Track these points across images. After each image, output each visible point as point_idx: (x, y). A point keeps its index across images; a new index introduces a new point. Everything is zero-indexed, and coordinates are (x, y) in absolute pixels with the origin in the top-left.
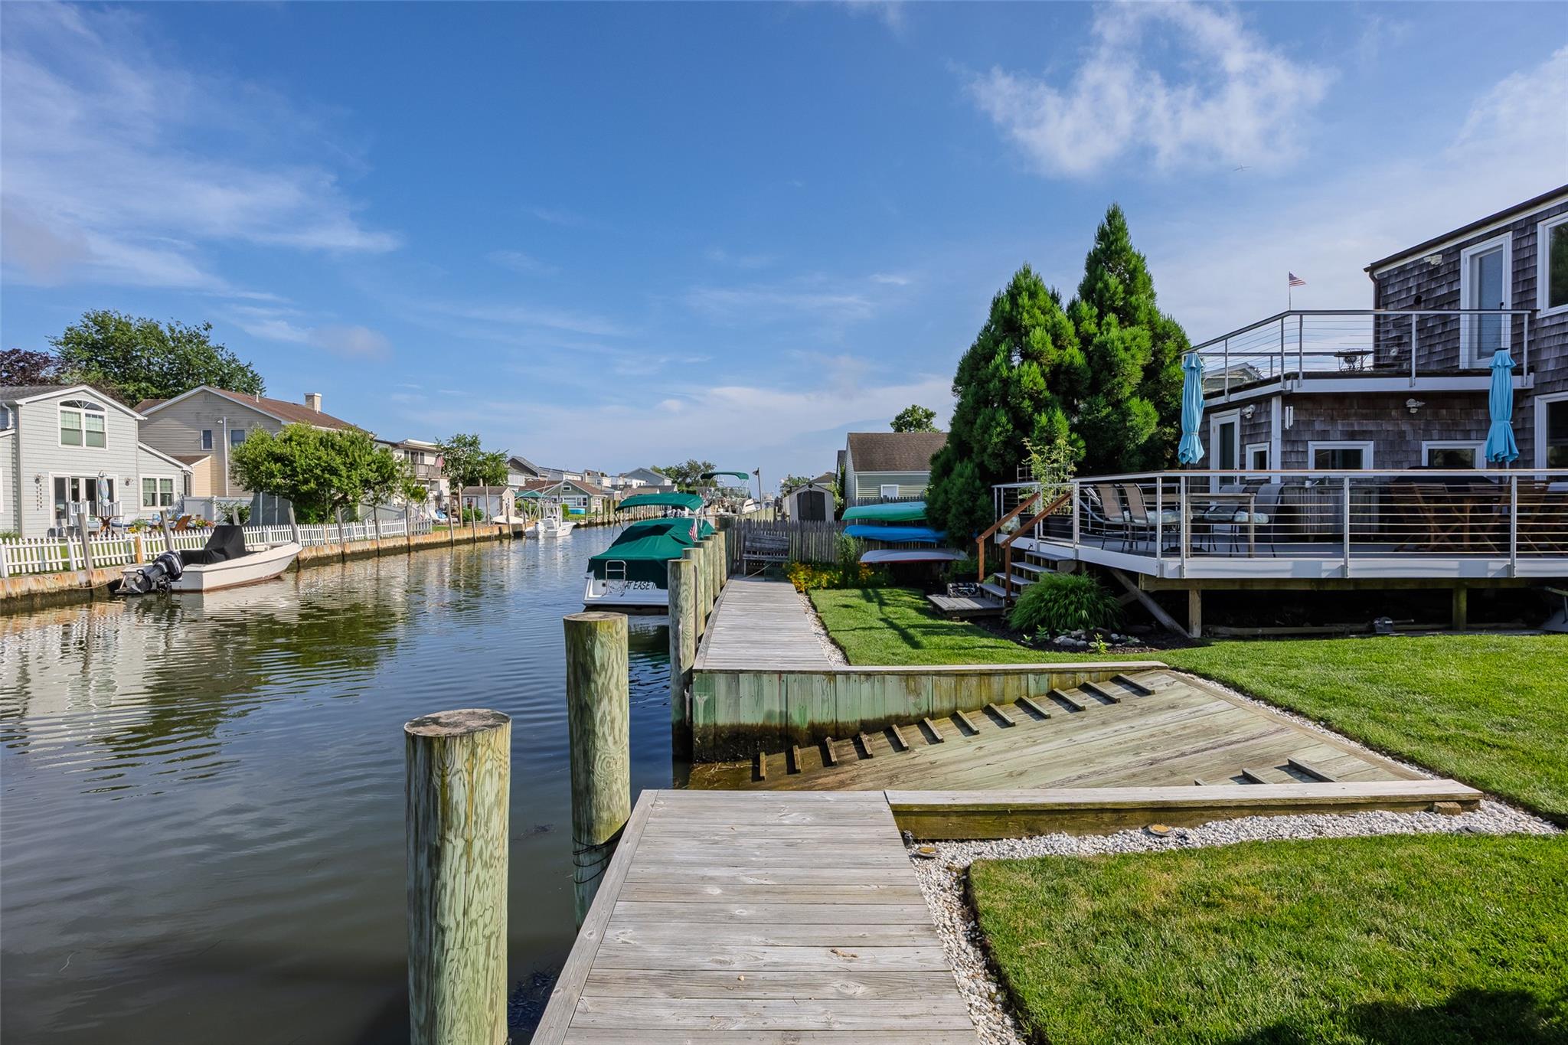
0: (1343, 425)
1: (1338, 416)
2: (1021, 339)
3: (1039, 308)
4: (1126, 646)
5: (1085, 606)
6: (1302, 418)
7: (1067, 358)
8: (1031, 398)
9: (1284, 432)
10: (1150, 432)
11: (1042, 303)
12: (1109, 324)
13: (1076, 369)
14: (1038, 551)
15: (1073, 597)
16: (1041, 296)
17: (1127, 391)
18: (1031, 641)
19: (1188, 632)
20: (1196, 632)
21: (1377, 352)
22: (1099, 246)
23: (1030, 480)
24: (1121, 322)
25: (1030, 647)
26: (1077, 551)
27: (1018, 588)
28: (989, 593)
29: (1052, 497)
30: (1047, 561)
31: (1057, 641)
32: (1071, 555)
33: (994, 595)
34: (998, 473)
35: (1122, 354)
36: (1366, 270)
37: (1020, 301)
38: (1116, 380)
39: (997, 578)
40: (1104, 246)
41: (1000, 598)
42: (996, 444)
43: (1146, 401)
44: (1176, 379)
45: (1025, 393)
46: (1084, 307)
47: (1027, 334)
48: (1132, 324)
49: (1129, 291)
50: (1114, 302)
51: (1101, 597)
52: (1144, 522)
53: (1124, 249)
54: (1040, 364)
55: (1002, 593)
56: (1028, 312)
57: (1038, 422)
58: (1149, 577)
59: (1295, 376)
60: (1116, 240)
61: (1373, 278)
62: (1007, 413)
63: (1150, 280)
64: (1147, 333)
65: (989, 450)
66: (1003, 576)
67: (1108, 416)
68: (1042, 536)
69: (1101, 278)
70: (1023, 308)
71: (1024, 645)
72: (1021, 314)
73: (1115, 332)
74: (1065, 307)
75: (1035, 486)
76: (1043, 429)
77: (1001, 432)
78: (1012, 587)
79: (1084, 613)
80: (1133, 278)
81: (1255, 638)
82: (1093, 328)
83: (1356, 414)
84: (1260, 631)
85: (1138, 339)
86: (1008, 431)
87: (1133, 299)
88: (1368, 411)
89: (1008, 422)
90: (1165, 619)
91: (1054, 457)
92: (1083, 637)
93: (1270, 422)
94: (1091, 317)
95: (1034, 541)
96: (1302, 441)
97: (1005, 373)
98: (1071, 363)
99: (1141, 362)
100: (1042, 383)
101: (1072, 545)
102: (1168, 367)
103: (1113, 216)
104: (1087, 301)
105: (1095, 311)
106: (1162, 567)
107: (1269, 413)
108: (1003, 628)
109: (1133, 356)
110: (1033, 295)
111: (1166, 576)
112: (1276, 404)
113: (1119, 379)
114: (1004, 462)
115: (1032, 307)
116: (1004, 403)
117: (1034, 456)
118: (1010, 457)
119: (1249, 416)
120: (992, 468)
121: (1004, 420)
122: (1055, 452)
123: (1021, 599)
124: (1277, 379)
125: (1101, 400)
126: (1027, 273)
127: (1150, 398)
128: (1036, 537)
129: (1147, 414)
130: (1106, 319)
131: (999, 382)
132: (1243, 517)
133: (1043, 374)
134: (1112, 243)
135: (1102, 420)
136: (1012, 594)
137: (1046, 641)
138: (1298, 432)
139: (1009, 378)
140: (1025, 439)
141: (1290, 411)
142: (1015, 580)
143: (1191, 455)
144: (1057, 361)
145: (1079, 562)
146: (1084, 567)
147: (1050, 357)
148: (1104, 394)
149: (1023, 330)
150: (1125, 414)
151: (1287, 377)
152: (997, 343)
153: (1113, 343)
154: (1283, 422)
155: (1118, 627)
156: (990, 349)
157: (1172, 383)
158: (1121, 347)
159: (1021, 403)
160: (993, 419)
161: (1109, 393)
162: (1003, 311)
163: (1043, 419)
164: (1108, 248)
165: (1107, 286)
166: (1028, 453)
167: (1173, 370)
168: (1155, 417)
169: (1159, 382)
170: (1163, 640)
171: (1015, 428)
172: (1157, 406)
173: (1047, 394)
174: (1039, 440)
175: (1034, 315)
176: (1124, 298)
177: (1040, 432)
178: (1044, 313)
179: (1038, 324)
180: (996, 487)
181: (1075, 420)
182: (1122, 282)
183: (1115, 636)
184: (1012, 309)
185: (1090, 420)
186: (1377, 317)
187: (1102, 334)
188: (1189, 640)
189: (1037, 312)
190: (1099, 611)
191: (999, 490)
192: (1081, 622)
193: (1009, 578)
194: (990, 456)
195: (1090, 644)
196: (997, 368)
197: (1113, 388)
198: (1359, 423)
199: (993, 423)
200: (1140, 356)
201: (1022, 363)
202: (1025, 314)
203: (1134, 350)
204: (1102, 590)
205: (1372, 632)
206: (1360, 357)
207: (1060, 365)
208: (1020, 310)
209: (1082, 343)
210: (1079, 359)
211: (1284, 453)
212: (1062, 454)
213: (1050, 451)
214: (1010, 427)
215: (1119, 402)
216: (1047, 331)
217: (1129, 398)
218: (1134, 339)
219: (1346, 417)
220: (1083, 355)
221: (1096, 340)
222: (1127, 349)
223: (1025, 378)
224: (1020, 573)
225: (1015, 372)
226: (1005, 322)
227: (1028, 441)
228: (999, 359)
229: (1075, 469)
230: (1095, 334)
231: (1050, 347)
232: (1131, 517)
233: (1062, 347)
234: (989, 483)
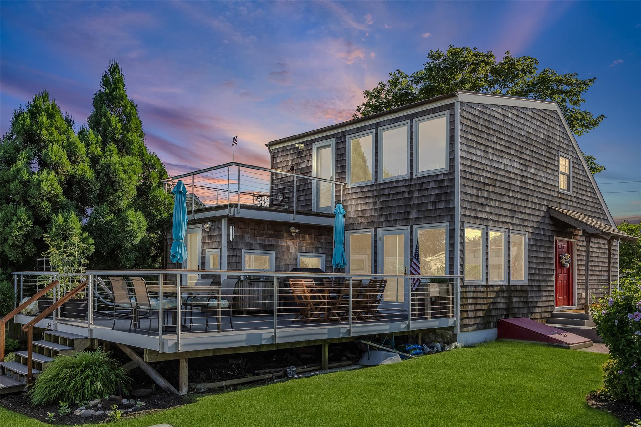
0: (260, 240)
1: (258, 234)
2: (40, 150)
3: (56, 128)
4: (136, 410)
5: (100, 378)
6: (239, 234)
7: (80, 172)
8: (49, 200)
9: (229, 242)
10: (143, 236)
11: (59, 124)
12: (111, 151)
13: (87, 181)
14: (56, 330)
15: (88, 372)
16: (58, 118)
17: (125, 203)
18: (54, 417)
19: (179, 390)
20: (184, 391)
21: (272, 196)
22: (103, 90)
23: (48, 270)
24: (120, 151)
25: (53, 423)
26: (91, 331)
27: (39, 366)
28: (10, 371)
29: (68, 284)
30: (65, 339)
31: (77, 413)
32: (86, 334)
33: (15, 373)
34: (18, 262)
35: (122, 175)
36: (267, 145)
37: (39, 118)
38: (117, 194)
39: (18, 357)
40: (107, 91)
41: (21, 376)
42: (16, 236)
43: (139, 213)
44: (160, 199)
45: (44, 196)
46: (92, 135)
47: (46, 147)
48: (128, 154)
49: (126, 129)
50: (115, 135)
51: (112, 369)
52: (148, 307)
53: (122, 97)
54: (57, 174)
55: (23, 370)
56: (46, 129)
57: (56, 221)
58: (152, 352)
59: (236, 206)
60: (116, 88)
61: (270, 151)
62: (27, 211)
63: (140, 122)
64: (140, 163)
65: (10, 242)
66: (24, 354)
67: (111, 221)
68: (59, 317)
69: (105, 115)
70: (43, 125)
71: (47, 421)
72: (41, 130)
73: (116, 157)
74: (76, 131)
75: (54, 274)
76: (59, 227)
77: (22, 227)
78: (34, 364)
79: (99, 384)
80: (129, 119)
81: (221, 390)
82: (99, 152)
83: (266, 234)
84: (224, 383)
85: (133, 166)
86: (28, 226)
87: (128, 135)
88: (273, 232)
89: (29, 218)
90: (162, 382)
91: (69, 252)
92: (100, 405)
93: (221, 235)
94: (97, 142)
95: (52, 322)
96: (238, 249)
97: (26, 177)
98: (83, 176)
99: (135, 183)
100: (59, 189)
101: (87, 326)
102: (154, 189)
103: (114, 69)
104: (93, 130)
105: (100, 139)
106: (163, 344)
107: (220, 229)
108: (25, 403)
109: (130, 177)
110: (51, 116)
111: (166, 351)
112: (224, 223)
113: (120, 193)
114: (24, 253)
115: (50, 125)
116: (26, 203)
117: (53, 250)
118: (30, 249)
119: (208, 230)
120: (12, 257)
121: (25, 216)
122: (71, 247)
123: (42, 377)
124: (225, 207)
125: (105, 208)
126: (45, 97)
127: (142, 210)
128: (54, 318)
129: (140, 222)
130: (108, 147)
131: (20, 183)
132: (213, 303)
133: (60, 182)
134: (113, 90)
135: (106, 224)
136: (34, 371)
137: (68, 415)
138: (236, 243)
139: (29, 181)
140: (45, 235)
141: (233, 229)
142: (36, 358)
143: (179, 257)
144: (72, 172)
145: (92, 340)
146: (97, 343)
147: (66, 169)
148: (108, 204)
149: (42, 144)
150: (124, 221)
151: (231, 206)
152: (18, 150)
153: (115, 165)
154: (229, 236)
155: (127, 393)
156: (11, 154)
157: (157, 202)
158: (121, 169)
159: (40, 203)
160: (13, 215)
161: (113, 203)
162: (23, 124)
163: (60, 219)
164: (111, 93)
165: (109, 122)
166: (47, 247)
167: (157, 192)
168: (145, 224)
169: (147, 199)
170: (161, 399)
171: (35, 223)
172: (146, 216)
173: (63, 198)
174: (56, 236)
175: (52, 133)
176: (121, 134)
177: (57, 229)
178: (60, 132)
179: (55, 141)
180: (16, 274)
181: (85, 221)
182: (121, 121)
183: (125, 401)
184: (32, 124)
185: (97, 223)
186: (272, 174)
187: (106, 157)
188: (180, 397)
189: (55, 132)
190: (111, 382)
191: (19, 276)
192: (97, 393)
193: (30, 357)
194: (10, 246)
195: (106, 412)
196: (18, 171)
197: (115, 200)
198: (268, 240)
199: (14, 218)
200: (134, 177)
201: (42, 171)
202: (43, 130)
203: (131, 173)
204: (112, 363)
205: (285, 377)
206: (264, 198)
207: (74, 177)
208: (40, 125)
209: (91, 162)
210: (90, 174)
211: (229, 256)
212: (76, 249)
213: (66, 247)
214: (30, 222)
215: (120, 211)
216: (63, 148)
217: (127, 209)
218: (131, 165)
219: (262, 235)
220: (92, 171)
221: (102, 161)
222: (125, 171)
223: (44, 183)
224: (41, 351)
225: (36, 177)
226: (25, 133)
227: (48, 237)
228: (20, 164)
229: (87, 262)
230: (101, 156)
231: (65, 160)
232: (137, 304)
233: (75, 162)
234: (9, 270)
